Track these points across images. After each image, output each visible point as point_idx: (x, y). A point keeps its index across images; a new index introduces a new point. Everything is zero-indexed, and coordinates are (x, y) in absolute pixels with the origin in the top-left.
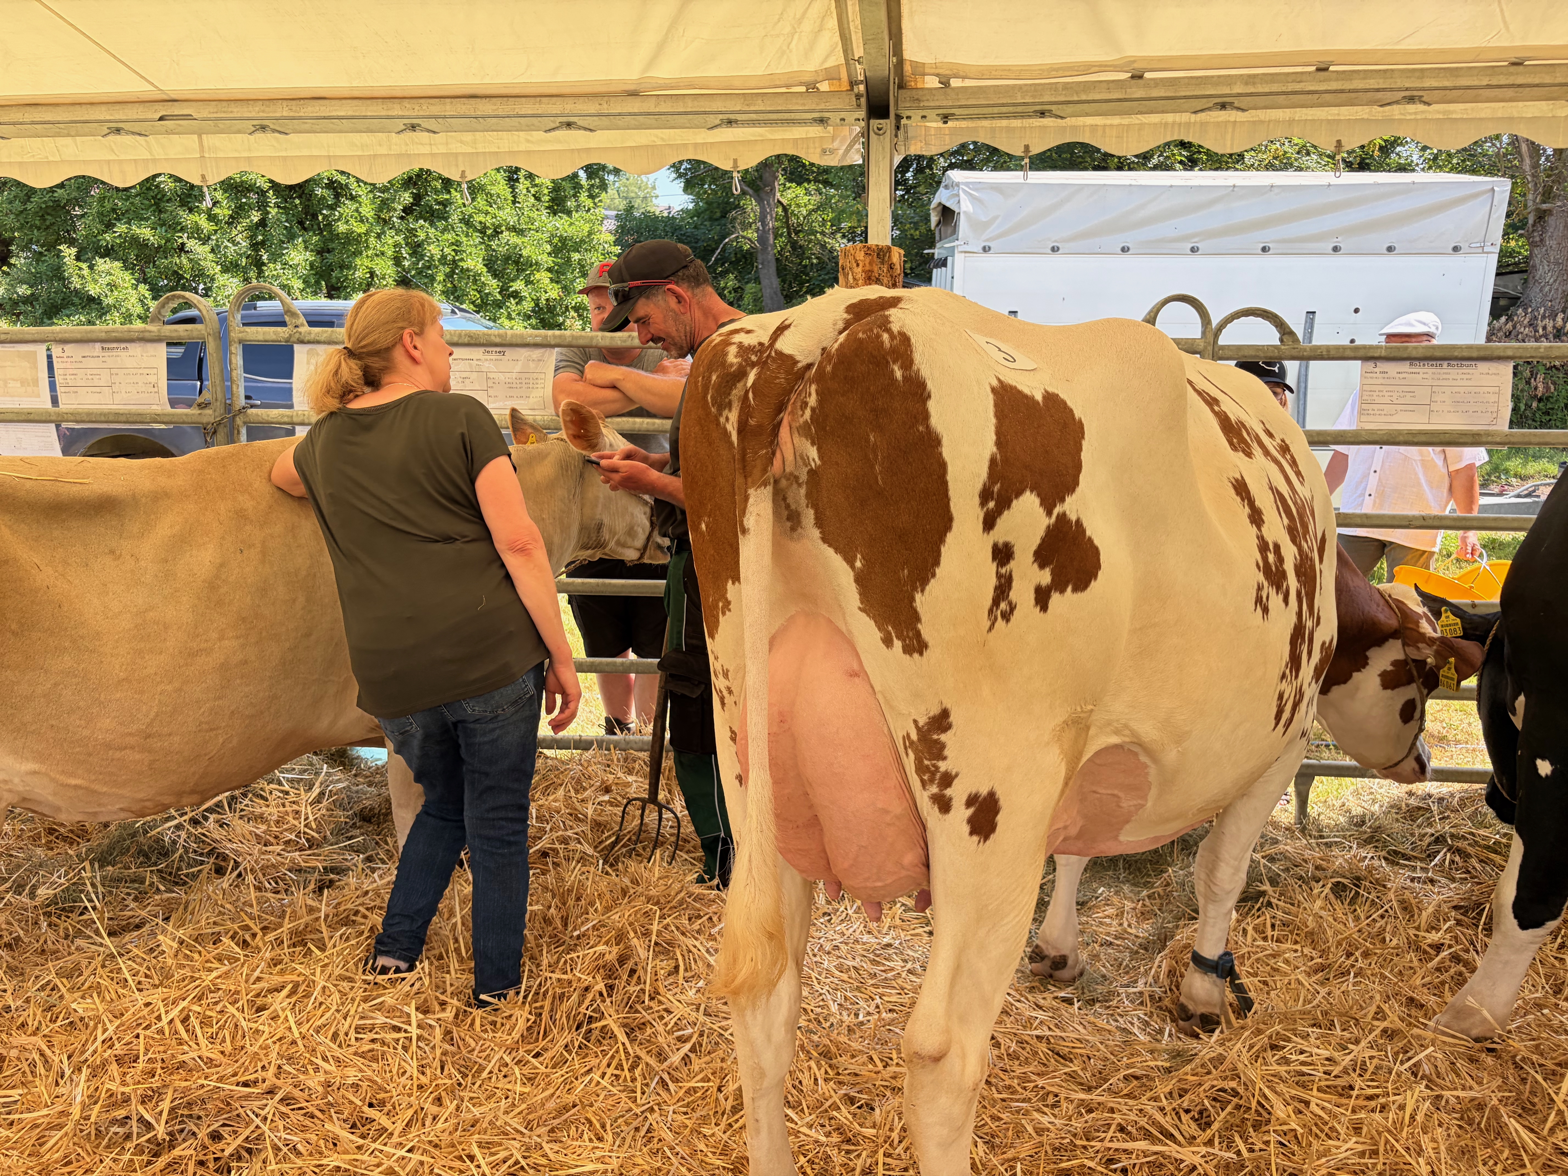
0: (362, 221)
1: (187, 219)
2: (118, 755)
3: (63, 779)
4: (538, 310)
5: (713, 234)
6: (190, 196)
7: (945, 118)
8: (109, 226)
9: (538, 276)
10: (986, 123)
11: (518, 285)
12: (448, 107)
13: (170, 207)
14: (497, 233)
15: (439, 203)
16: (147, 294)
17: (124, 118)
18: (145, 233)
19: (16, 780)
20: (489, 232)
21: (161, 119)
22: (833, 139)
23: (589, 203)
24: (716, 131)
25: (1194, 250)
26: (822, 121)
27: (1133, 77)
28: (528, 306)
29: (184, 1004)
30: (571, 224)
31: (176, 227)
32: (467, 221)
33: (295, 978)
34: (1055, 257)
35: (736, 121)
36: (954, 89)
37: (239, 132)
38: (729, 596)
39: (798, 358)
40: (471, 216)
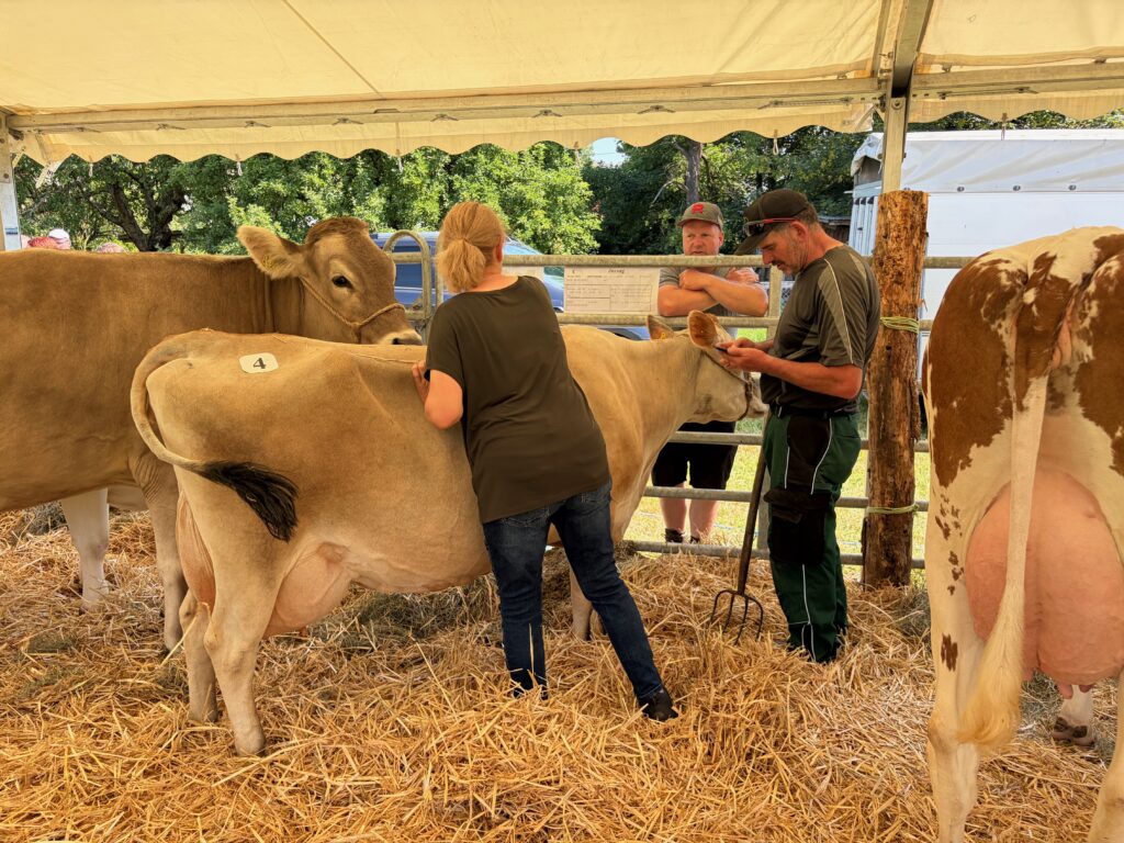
0: (419, 176)
1: (306, 176)
2: (432, 549)
3: (395, 564)
4: (535, 238)
5: (650, 180)
6: (307, 161)
7: (943, 96)
8: (255, 183)
9: (536, 213)
10: (973, 98)
11: (523, 220)
12: (573, 98)
13: (295, 169)
14: (508, 183)
15: (469, 162)
16: (280, 228)
17: (351, 112)
18: (279, 187)
19: (364, 564)
20: (502, 182)
21: (376, 112)
22: (851, 113)
23: (569, 160)
24: (764, 110)
25: (1071, 188)
26: (847, 100)
27: (1096, 62)
28: (529, 234)
29: (489, 724)
30: (559, 176)
31: (299, 183)
32: (488, 175)
33: (560, 711)
34: (961, 196)
35: (781, 102)
36: (954, 73)
37: (426, 120)
38: (971, 456)
39: (1070, 281)
40: (491, 171)
